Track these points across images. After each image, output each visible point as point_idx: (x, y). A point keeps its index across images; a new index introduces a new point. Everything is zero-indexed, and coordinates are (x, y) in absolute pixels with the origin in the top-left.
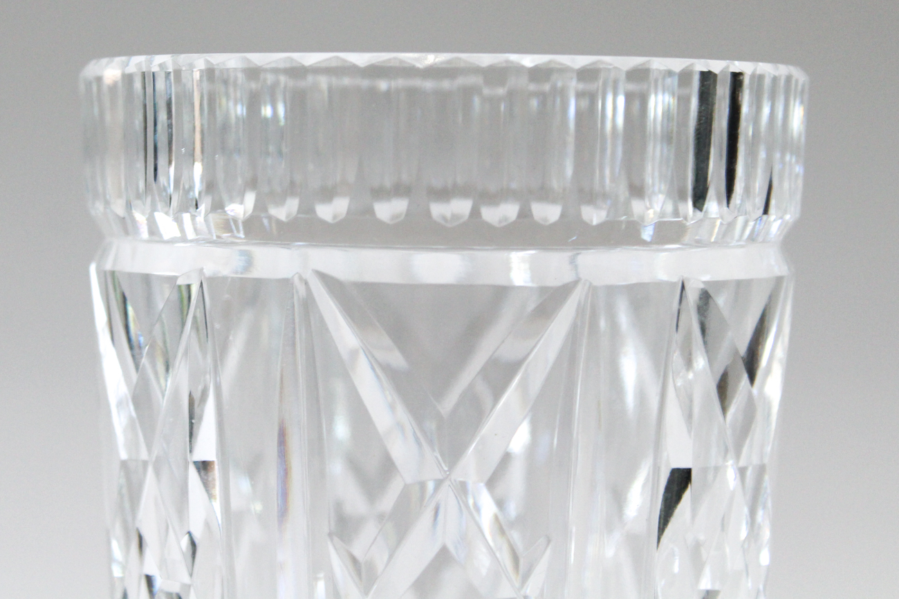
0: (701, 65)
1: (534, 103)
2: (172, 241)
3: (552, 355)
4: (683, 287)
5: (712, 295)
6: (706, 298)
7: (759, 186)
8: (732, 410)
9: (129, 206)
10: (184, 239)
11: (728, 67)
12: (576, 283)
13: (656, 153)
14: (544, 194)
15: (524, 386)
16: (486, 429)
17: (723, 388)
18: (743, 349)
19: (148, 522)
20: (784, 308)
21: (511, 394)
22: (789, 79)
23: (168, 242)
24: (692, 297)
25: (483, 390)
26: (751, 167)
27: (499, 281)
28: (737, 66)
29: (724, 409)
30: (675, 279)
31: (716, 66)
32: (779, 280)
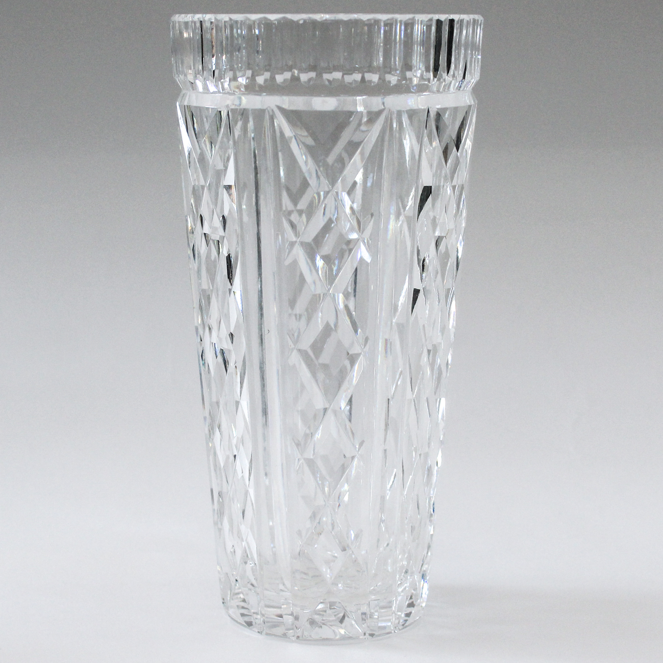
0: (436, 17)
1: (366, 28)
2: (214, 93)
3: (374, 140)
4: (428, 111)
5: (441, 114)
6: (439, 116)
7: (461, 66)
8: (449, 161)
9: (196, 77)
10: (219, 92)
11: (448, 17)
12: (384, 110)
13: (418, 50)
14: (371, 69)
15: (362, 154)
16: (346, 172)
17: (446, 153)
18: (454, 136)
19: (204, 211)
20: (472, 116)
21: (357, 157)
22: (474, 20)
23: (212, 93)
24: (433, 114)
25: (345, 155)
26: (457, 59)
27: (352, 109)
28: (452, 17)
29: (446, 162)
30: (426, 107)
31: (443, 17)
32: (470, 106)
